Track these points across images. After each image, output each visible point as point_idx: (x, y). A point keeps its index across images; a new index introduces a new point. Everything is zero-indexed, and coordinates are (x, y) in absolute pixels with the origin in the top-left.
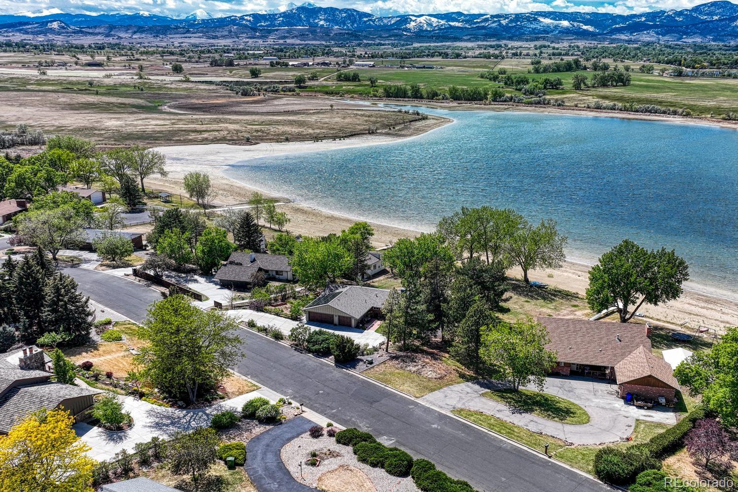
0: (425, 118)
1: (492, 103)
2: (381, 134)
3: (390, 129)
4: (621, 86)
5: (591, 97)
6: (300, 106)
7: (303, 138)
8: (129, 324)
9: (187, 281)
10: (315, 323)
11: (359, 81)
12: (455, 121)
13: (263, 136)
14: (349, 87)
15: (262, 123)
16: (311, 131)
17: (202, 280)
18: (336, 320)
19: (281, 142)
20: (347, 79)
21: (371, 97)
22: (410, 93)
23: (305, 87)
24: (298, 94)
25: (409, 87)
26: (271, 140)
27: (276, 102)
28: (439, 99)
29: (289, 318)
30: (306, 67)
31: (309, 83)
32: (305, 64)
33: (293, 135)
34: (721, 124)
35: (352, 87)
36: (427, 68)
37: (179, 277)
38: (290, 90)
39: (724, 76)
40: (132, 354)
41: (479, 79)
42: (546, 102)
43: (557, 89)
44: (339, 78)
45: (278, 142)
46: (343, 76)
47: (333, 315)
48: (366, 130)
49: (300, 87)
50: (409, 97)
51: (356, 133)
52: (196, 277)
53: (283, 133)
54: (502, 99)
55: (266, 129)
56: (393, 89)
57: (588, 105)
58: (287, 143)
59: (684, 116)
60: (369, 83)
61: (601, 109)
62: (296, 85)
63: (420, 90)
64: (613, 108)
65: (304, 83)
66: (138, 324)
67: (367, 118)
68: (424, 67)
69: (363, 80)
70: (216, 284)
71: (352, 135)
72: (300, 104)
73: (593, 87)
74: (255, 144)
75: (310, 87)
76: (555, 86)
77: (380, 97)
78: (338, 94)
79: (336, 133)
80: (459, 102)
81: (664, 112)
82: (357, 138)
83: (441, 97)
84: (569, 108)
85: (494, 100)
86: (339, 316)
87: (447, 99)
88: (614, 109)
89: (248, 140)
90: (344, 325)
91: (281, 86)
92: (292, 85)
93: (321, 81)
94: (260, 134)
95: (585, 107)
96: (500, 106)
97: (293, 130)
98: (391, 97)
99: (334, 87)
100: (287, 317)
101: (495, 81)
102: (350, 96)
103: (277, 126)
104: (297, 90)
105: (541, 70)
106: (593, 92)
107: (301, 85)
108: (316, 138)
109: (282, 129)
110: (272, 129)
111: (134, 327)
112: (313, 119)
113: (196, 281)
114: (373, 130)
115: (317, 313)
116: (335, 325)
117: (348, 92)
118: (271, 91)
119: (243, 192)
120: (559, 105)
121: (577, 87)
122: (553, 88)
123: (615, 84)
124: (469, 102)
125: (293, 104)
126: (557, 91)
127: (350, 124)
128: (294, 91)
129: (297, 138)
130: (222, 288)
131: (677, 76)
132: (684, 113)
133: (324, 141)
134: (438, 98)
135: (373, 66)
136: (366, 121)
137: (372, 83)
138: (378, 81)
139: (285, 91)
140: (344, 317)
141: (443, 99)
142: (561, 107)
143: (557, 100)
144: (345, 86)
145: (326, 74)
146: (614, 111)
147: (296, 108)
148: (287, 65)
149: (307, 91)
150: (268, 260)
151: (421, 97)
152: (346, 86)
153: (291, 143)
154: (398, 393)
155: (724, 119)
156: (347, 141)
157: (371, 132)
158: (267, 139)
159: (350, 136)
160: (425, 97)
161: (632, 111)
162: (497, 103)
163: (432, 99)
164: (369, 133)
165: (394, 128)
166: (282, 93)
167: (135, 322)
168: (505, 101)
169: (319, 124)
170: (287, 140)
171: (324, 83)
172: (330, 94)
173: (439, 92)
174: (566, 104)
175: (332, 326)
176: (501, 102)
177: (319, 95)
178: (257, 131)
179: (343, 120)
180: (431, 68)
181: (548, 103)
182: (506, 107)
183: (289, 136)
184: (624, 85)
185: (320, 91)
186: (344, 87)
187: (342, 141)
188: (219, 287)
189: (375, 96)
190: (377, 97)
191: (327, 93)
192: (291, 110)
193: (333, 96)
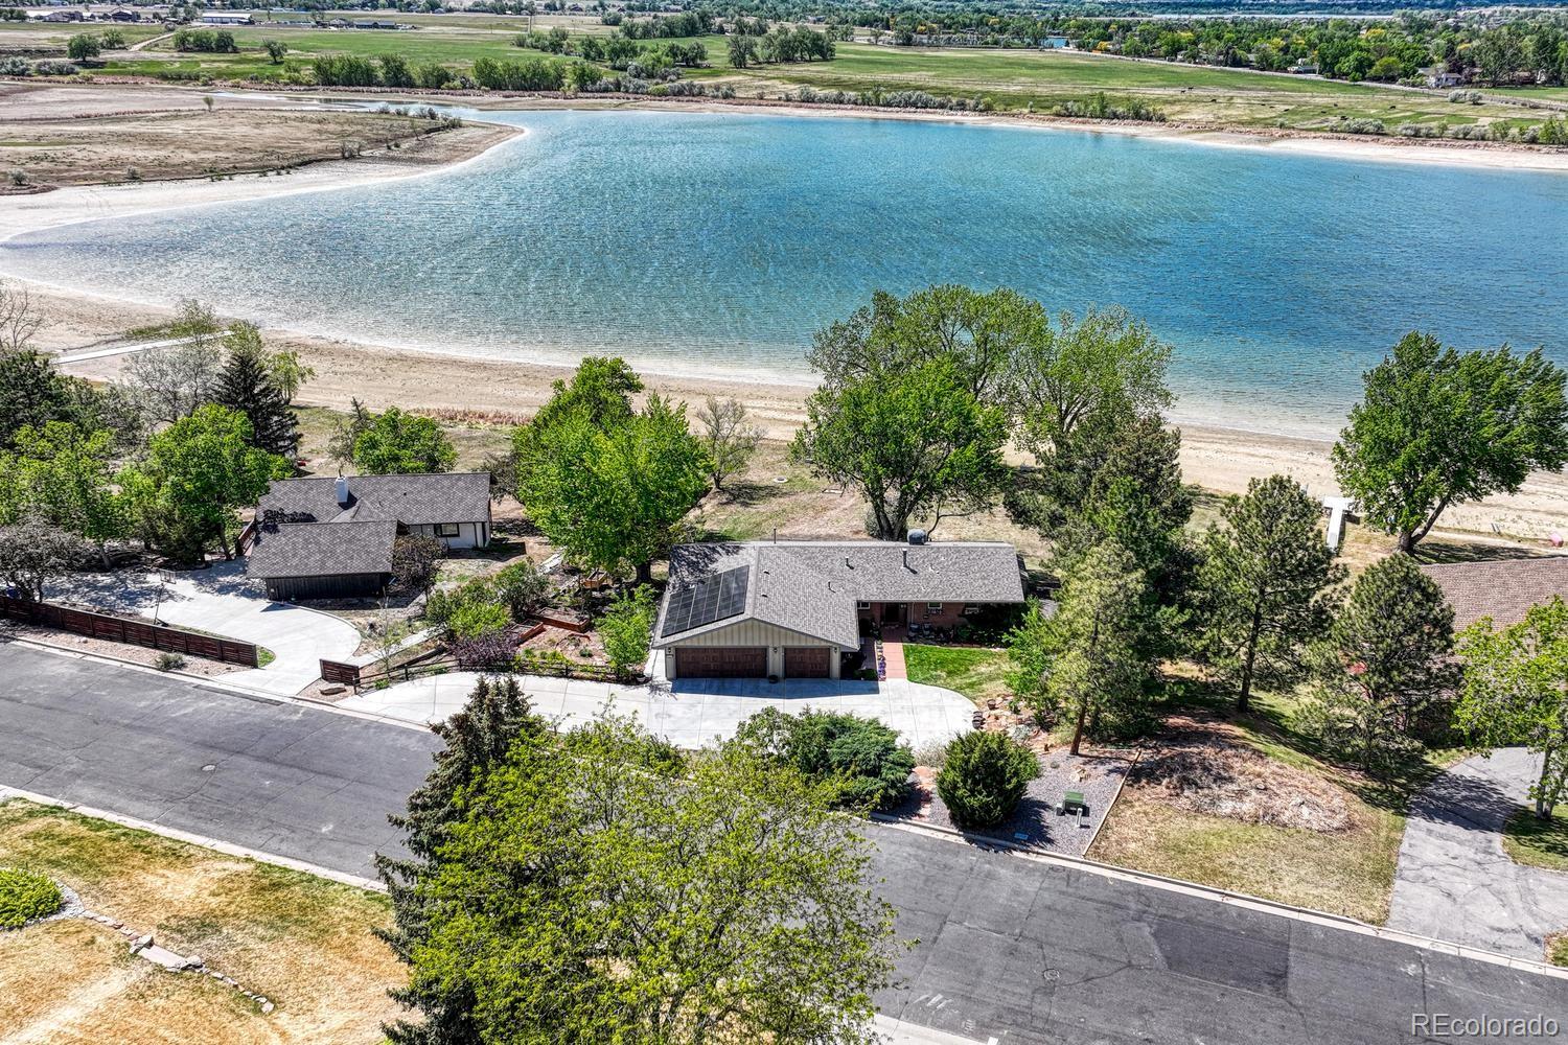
0: (455, 125)
1: (580, 94)
2: (373, 159)
3: (389, 148)
4: (818, 60)
5: (777, 82)
6: (110, 105)
7: (178, 173)
8: (31, 814)
9: (132, 598)
10: (703, 683)
11: (235, 50)
12: (528, 132)
13: (60, 171)
14: (216, 65)
15: (38, 140)
16: (188, 156)
17: (184, 586)
18: (775, 662)
19: (119, 184)
20: (202, 45)
21: (286, 84)
22: (380, 74)
23: (102, 65)
24: (88, 80)
25: (376, 63)
26: (87, 180)
27: (37, 97)
28: (455, 88)
29: (609, 681)
30: (77, 22)
31: (106, 56)
32: (73, 16)
33: (144, 166)
34: (1057, 124)
35: (224, 65)
36: (383, 27)
37: (93, 586)
38: (61, 71)
39: (987, 43)
40: (160, 969)
41: (518, 49)
42: (696, 91)
43: (698, 66)
44: (182, 45)
45: (109, 183)
46: (191, 39)
47: (765, 650)
48: (333, 151)
49: (86, 65)
50: (379, 84)
51: (313, 158)
52: (154, 580)
53: (116, 163)
54: (597, 86)
55: (59, 155)
56: (338, 65)
57: (787, 96)
58: (136, 185)
59: (981, 111)
60: (266, 55)
61: (813, 102)
62: (72, 60)
63: (405, 67)
64: (839, 101)
65: (95, 55)
66: (67, 805)
67: (317, 126)
68: (375, 26)
69: (247, 50)
70: (251, 594)
71: (305, 164)
72: (110, 101)
73: (769, 63)
74: (43, 191)
75: (114, 64)
76: (693, 60)
77: (308, 84)
78: (197, 78)
79: (261, 159)
80: (506, 93)
81: (942, 106)
82: (320, 169)
83: (457, 83)
84: (747, 101)
85: (583, 89)
86: (786, 650)
87: (472, 88)
88: (841, 102)
89: (19, 181)
90: (802, 675)
91: (33, 63)
92: (65, 60)
93: (135, 52)
94: (45, 165)
95: (780, 99)
96: (599, 100)
97: (140, 154)
98: (334, 84)
99: (177, 65)
100: (598, 677)
101: (555, 51)
102: (230, 83)
103: (88, 147)
104: (85, 72)
105: (638, 33)
106: (770, 71)
107: (88, 59)
108: (215, 173)
109: (105, 153)
110: (78, 153)
111: (65, 827)
112: (177, 128)
113: (160, 593)
114: (351, 151)
115: (705, 650)
116: (774, 679)
117: (220, 75)
118: (8, 73)
119: (87, 311)
120: (726, 96)
121: (739, 61)
122: (689, 66)
123: (807, 57)
124: (526, 94)
125: (89, 101)
126: (699, 71)
127: (284, 138)
128: (70, 72)
129: (161, 173)
130: (282, 607)
131: (904, 44)
132: (981, 107)
133: (237, 178)
134: (451, 85)
135: (251, 22)
136: (319, 132)
137: (273, 54)
138: (290, 51)
139: (47, 74)
140: (802, 650)
141: (464, 87)
142: (731, 100)
143: (717, 88)
144: (203, 61)
145: (140, 37)
146: (842, 106)
147: (104, 109)
148: (22, 17)
149: (109, 73)
150: (399, 494)
151: (410, 84)
152: (206, 62)
153: (145, 185)
154: (1294, 915)
155: (1058, 115)
156: (298, 176)
157: (350, 156)
158: (75, 178)
159: (301, 164)
160: (419, 82)
161: (878, 105)
162: (589, 95)
163: (439, 88)
164: (344, 158)
165: (397, 146)
166: (40, 77)
167: (52, 802)
168: (606, 90)
169: (200, 139)
170: (134, 178)
171: (147, 55)
172: (172, 79)
173: (451, 72)
174: (738, 95)
175: (764, 684)
176: (597, 91)
177: (147, 82)
178: (37, 159)
179: (256, 131)
180: (392, 27)
181: (700, 94)
182: (615, 101)
183: (139, 170)
184: (825, 59)
185: (144, 74)
186: (203, 65)
187: (284, 177)
188: (265, 603)
189: (296, 82)
190: (301, 84)
191: (164, 77)
192: (93, 112)
193: (185, 84)
